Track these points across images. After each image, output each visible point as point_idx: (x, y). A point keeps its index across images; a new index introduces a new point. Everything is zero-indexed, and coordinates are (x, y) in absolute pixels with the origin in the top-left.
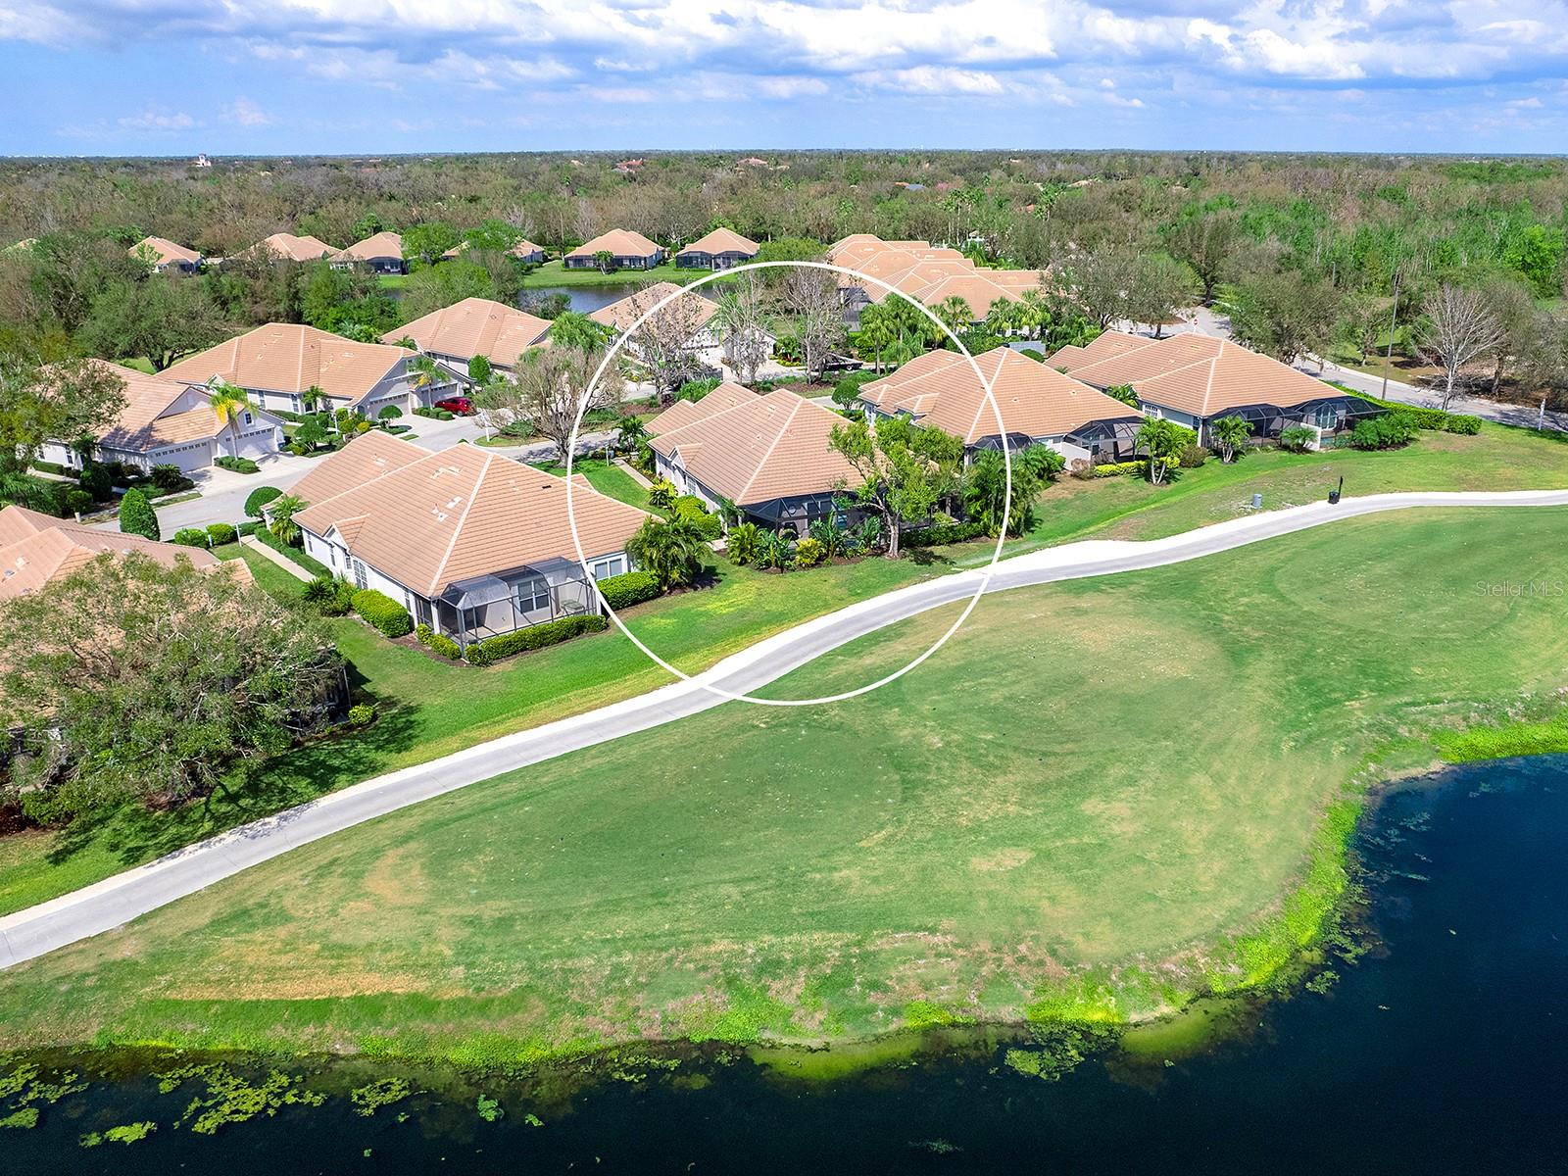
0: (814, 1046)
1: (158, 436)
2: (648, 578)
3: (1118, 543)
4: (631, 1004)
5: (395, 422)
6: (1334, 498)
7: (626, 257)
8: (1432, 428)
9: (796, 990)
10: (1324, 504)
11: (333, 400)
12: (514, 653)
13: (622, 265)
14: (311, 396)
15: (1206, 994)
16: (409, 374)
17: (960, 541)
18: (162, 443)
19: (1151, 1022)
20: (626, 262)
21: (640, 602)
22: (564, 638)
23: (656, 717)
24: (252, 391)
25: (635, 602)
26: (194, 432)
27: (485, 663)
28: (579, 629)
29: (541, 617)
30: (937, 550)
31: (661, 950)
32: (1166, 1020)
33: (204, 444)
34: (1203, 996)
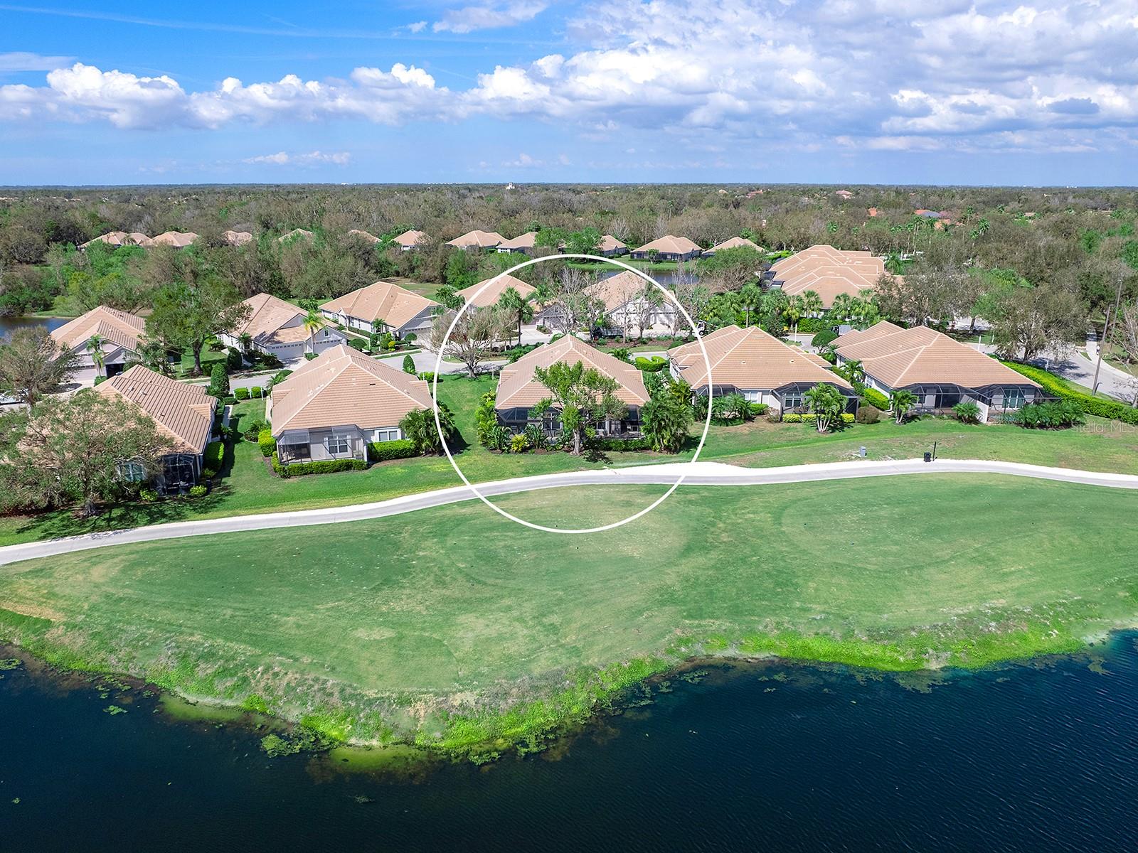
0: (190, 701)
1: (277, 338)
2: (409, 442)
3: (729, 466)
4: (134, 654)
5: (413, 343)
6: (927, 457)
7: (669, 254)
8: (1108, 417)
9: (208, 671)
10: (921, 461)
11: (390, 328)
12: (306, 474)
13: (666, 258)
14: (378, 324)
15: (408, 742)
16: (432, 316)
17: (630, 450)
18: (279, 342)
19: (359, 747)
20: (669, 257)
21: (401, 458)
22: (337, 471)
23: (328, 520)
24: (356, 319)
25: (397, 457)
26: (295, 338)
27: (284, 477)
28: (348, 466)
29: (341, 456)
30: (608, 454)
31: (168, 632)
32: (369, 748)
33: (300, 345)
34: (405, 743)
